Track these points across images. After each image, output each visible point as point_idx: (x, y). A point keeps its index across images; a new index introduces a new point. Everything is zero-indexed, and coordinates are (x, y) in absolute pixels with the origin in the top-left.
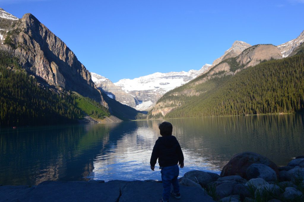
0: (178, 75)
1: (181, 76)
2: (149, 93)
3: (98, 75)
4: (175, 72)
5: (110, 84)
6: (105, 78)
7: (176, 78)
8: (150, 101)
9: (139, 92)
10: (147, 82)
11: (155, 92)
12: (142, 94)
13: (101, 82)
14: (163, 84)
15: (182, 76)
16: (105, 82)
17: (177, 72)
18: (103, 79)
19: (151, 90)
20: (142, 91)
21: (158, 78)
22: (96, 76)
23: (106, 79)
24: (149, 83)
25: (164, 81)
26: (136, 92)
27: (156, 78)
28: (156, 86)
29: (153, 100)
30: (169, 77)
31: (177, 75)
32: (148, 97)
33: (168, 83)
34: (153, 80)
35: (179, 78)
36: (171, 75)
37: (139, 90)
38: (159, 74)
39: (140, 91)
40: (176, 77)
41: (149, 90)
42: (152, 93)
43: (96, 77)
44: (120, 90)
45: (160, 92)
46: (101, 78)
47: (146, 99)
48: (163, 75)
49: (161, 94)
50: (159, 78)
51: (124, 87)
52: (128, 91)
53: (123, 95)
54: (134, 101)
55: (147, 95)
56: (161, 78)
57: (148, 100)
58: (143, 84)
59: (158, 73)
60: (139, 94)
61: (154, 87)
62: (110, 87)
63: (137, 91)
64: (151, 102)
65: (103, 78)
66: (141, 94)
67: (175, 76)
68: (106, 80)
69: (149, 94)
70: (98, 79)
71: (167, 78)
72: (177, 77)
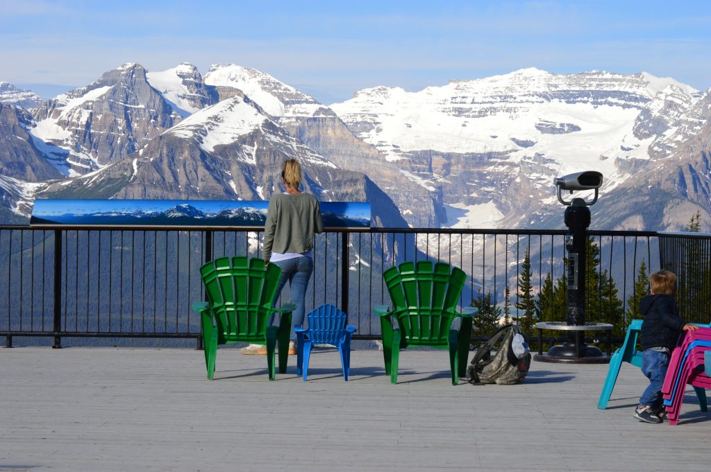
0: (622, 89)
1: (631, 99)
2: (491, 168)
3: (284, 86)
4: (608, 76)
5: (334, 129)
6: (315, 102)
7: (611, 104)
8: (491, 204)
9: (444, 161)
10: (482, 114)
11: (513, 165)
12: (457, 169)
13: (298, 118)
14: (553, 130)
15: (636, 99)
16: (315, 119)
17: (617, 76)
18: (304, 105)
19: (499, 155)
20: (459, 155)
21: (531, 99)
22: (275, 88)
23: (317, 107)
24: (490, 118)
25: (559, 112)
26: (435, 158)
27: (524, 99)
28: (521, 138)
29: (503, 200)
30: (582, 94)
31: (616, 89)
32: (485, 185)
33: (575, 128)
34: (509, 105)
35: (624, 106)
36: (593, 88)
37: (444, 150)
38: (537, 78)
39: (448, 156)
40: (610, 99)
41: (490, 155)
42: (501, 169)
43: (274, 94)
44: (377, 162)
45: (534, 176)
46: (299, 102)
47: (474, 195)
48: (553, 82)
49: (539, 186)
50: (535, 99)
51: (379, 130)
52: (396, 149)
53: (391, 185)
54: (433, 208)
55: (482, 176)
56: (545, 97)
57: (483, 199)
58: (462, 119)
59: (533, 72)
60: (447, 167)
61: (513, 139)
62: (332, 140)
63: (437, 154)
64: (496, 211)
65: (307, 102)
66: (454, 168)
67: (607, 94)
68: (317, 113)
69: (489, 173)
70: (286, 103)
71: (569, 97)
72: (615, 100)
